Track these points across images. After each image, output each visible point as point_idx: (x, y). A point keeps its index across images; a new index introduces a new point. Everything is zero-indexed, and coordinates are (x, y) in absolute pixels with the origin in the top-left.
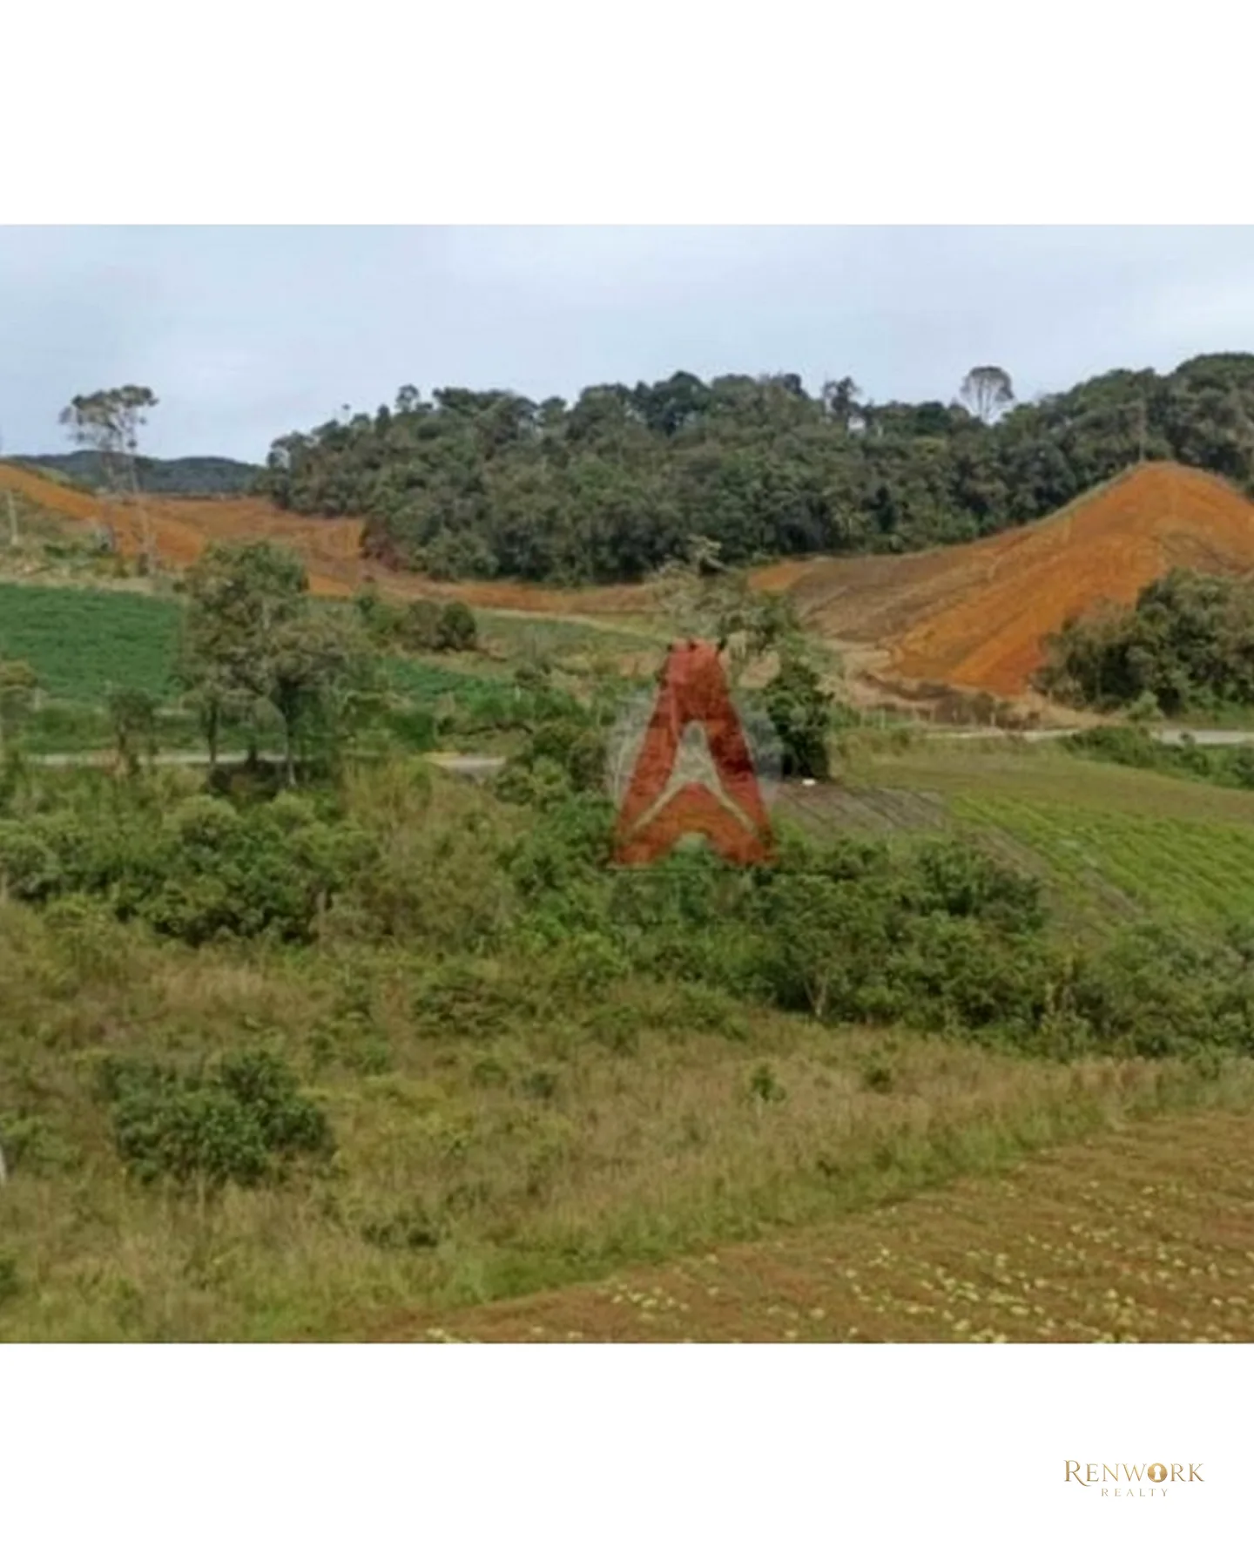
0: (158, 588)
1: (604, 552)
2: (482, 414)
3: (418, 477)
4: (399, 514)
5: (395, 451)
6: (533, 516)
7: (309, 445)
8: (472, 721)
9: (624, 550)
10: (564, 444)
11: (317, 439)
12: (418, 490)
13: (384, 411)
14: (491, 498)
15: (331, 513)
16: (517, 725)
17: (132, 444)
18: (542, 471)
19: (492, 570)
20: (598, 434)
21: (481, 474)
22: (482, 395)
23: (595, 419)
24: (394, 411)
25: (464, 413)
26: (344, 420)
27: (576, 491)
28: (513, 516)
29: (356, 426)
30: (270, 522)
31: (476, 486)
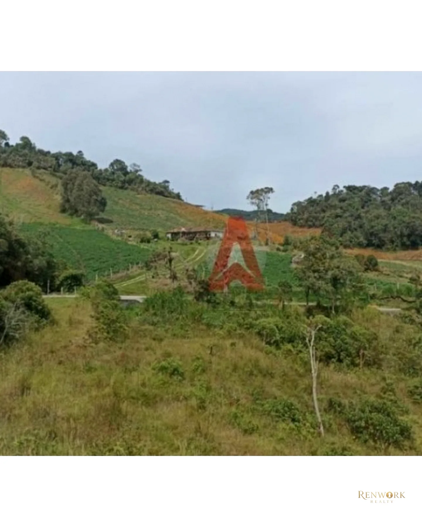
0: (272, 250)
1: (405, 239)
2: (360, 194)
3: (339, 215)
4: (333, 227)
5: (332, 206)
6: (380, 227)
7: (303, 204)
8: (383, 295)
9: (412, 238)
10: (389, 202)
11: (306, 203)
12: (339, 218)
13: (327, 193)
14: (364, 221)
15: (310, 227)
16: (399, 297)
17: (267, 205)
18: (382, 212)
19: (365, 245)
20: (402, 199)
21: (360, 213)
22: (360, 187)
23: (400, 194)
24: (331, 193)
25: (354, 193)
26: (315, 197)
27: (395, 218)
28: (372, 227)
29: (319, 199)
30: (291, 230)
31: (359, 217)
